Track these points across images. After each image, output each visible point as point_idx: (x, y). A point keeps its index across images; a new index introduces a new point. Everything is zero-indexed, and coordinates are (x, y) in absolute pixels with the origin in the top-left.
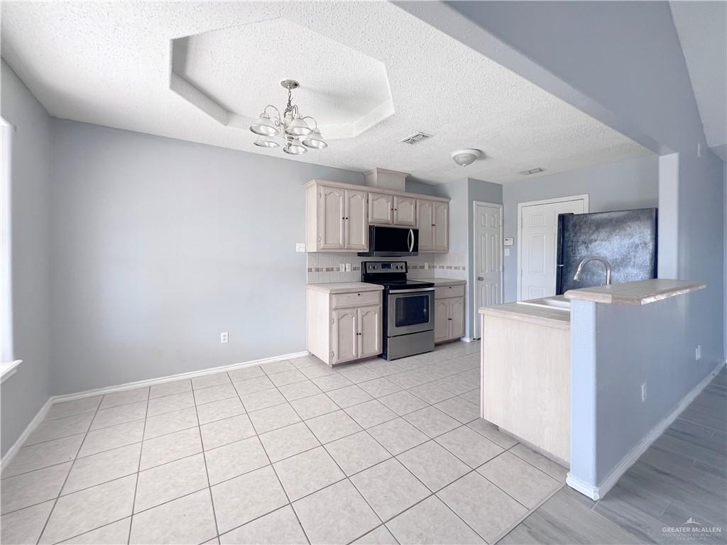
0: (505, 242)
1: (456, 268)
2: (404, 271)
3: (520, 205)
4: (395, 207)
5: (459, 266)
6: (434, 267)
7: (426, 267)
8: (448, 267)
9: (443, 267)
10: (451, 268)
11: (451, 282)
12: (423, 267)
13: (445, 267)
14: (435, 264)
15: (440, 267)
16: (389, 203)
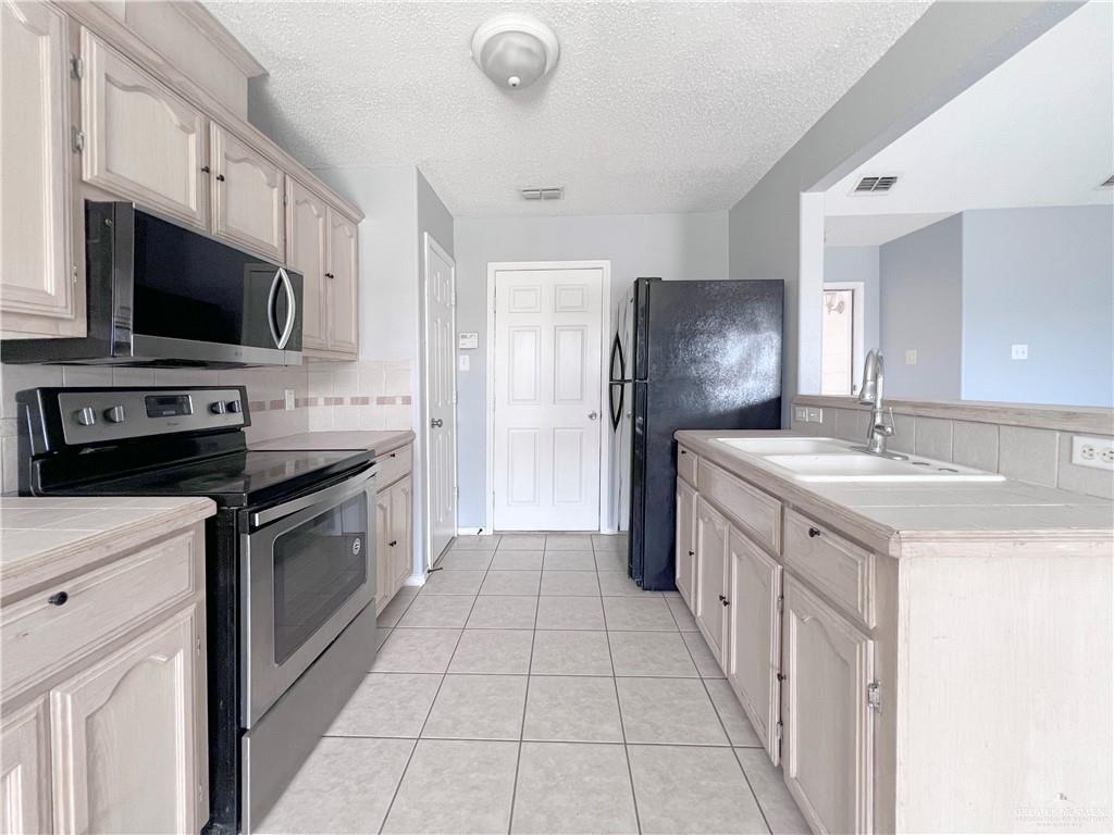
0: (461, 341)
1: (381, 401)
2: (236, 419)
3: (492, 266)
4: (217, 167)
5: (389, 394)
6: (306, 402)
7: (290, 404)
8: (355, 401)
9: (339, 401)
10: (365, 401)
11: (389, 442)
12: (280, 404)
13: (347, 400)
14: (311, 395)
15: (328, 401)
16: (193, 138)
